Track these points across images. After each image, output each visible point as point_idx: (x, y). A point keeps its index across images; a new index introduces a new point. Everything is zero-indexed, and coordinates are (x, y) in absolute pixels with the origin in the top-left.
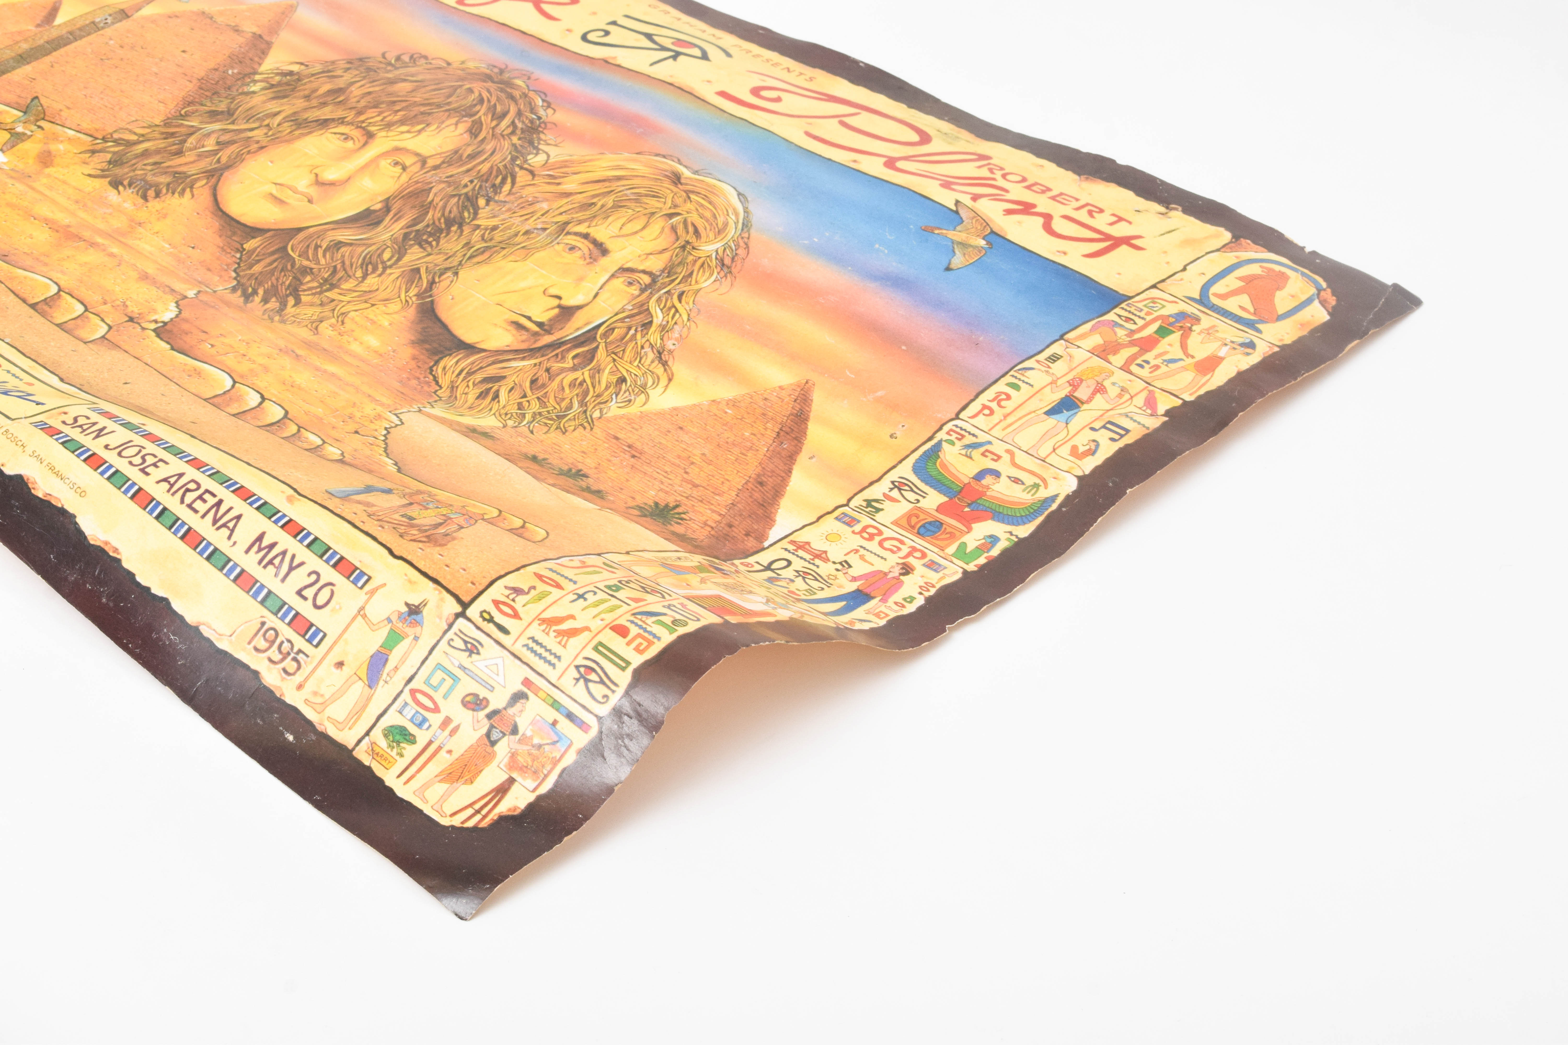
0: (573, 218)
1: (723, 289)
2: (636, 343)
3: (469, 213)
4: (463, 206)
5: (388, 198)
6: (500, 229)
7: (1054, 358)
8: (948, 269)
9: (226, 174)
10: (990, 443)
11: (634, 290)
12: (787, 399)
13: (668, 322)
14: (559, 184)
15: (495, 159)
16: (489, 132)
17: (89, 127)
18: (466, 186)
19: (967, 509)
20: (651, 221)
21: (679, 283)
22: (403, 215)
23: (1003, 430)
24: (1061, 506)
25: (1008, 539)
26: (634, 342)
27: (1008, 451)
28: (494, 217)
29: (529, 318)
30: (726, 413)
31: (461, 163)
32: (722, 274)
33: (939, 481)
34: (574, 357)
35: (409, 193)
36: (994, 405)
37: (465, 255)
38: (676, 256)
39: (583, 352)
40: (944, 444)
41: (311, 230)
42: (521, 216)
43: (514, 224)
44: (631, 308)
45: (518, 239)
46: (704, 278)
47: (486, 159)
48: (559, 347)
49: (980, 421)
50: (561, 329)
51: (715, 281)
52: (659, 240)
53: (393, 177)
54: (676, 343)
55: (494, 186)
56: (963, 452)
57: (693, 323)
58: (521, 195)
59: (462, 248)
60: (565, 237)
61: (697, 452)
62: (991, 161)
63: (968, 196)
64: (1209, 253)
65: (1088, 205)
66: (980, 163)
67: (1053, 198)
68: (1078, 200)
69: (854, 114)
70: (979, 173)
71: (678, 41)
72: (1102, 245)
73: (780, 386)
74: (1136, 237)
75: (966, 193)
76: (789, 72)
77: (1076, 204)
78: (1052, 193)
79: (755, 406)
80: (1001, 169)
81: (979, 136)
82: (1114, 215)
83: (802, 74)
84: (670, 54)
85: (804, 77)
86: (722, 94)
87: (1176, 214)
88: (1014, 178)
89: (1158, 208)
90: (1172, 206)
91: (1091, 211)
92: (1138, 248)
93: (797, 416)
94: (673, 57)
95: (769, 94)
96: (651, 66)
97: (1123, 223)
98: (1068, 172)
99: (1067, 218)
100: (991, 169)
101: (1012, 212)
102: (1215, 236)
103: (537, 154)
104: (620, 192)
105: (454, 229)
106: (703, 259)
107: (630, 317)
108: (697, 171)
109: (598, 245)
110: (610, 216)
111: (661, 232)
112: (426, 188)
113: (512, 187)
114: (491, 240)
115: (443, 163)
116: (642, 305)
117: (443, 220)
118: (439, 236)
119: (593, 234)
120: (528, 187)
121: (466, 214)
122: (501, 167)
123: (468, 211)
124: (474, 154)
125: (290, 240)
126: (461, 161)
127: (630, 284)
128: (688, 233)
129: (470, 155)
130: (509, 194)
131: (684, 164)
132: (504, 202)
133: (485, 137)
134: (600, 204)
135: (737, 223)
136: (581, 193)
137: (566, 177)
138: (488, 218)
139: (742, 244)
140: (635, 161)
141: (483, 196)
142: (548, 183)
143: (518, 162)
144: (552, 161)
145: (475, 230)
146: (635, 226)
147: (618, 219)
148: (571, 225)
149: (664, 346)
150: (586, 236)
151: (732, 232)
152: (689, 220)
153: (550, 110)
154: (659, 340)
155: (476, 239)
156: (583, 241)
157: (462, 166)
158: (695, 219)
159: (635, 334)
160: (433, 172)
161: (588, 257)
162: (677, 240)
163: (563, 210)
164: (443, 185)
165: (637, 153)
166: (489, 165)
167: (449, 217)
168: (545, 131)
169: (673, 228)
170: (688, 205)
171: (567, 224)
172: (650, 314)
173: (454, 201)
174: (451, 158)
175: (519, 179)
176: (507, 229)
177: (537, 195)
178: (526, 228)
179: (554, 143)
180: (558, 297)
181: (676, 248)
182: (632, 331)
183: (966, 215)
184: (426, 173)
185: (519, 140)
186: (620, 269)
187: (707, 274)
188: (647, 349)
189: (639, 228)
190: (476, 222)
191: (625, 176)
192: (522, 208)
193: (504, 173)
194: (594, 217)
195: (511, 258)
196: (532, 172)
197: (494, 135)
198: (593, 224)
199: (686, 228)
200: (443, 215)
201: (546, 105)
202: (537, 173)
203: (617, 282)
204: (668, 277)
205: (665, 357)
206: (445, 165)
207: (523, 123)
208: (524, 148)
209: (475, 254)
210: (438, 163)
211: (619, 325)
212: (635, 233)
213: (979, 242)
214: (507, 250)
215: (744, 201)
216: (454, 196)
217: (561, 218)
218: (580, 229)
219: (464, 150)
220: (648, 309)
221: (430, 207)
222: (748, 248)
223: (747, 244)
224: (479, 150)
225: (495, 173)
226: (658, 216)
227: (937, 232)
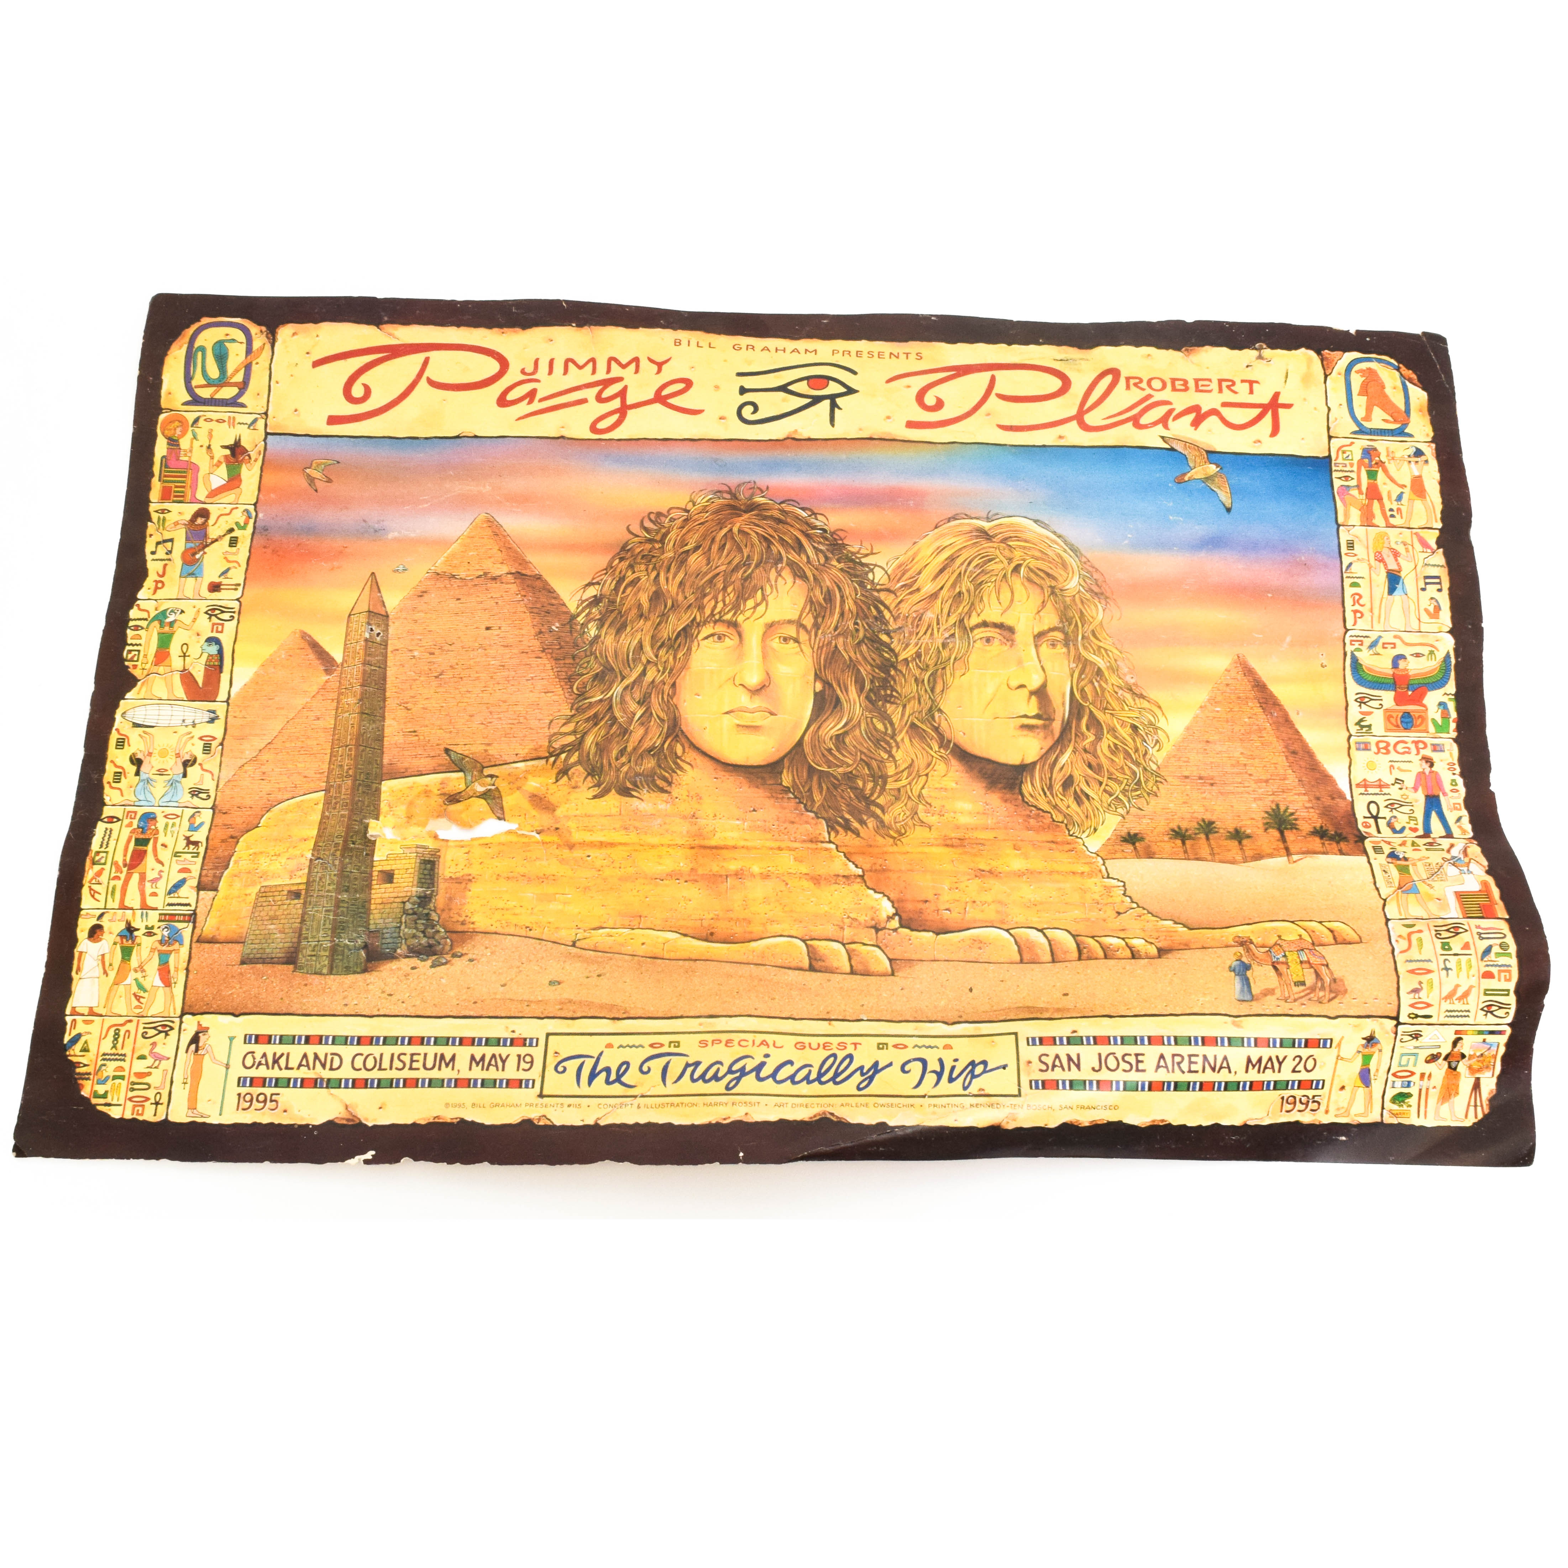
0: (960, 614)
2: (1109, 691)
3: (886, 652)
4: (876, 649)
5: (816, 674)
6: (923, 653)
7: (1351, 545)
8: (1229, 510)
9: (683, 728)
10: (1380, 637)
11: (1061, 649)
12: (1239, 677)
13: (1109, 662)
14: (918, 590)
15: (848, 593)
16: (810, 567)
17: (526, 750)
18: (857, 630)
19: (1410, 693)
20: (1010, 584)
21: (1083, 626)
22: (844, 683)
23: (1379, 622)
24: (1456, 657)
25: (1450, 699)
26: (1107, 692)
27: (1395, 637)
28: (907, 645)
29: (1026, 716)
30: (1218, 711)
31: (828, 610)
32: (1103, 602)
33: (1377, 682)
34: (1088, 729)
35: (825, 661)
36: (1357, 607)
37: (926, 691)
38: (1056, 603)
39: (1088, 721)
40: (1357, 654)
41: (806, 738)
42: (925, 633)
43: (927, 644)
44: (1074, 665)
45: (945, 654)
46: (1094, 611)
47: (842, 597)
48: (1071, 728)
49: (1361, 624)
50: (1054, 711)
51: (1104, 610)
52: (1031, 596)
53: (797, 653)
55: (876, 618)
56: (1371, 652)
57: (1126, 653)
58: (904, 615)
59: (917, 686)
60: (973, 634)
61: (1237, 754)
62: (1124, 374)
63: (1160, 426)
64: (1325, 382)
65: (1220, 381)
66: (1122, 382)
67: (1197, 390)
68: (1210, 380)
69: (993, 380)
70: (1136, 395)
71: (811, 380)
72: (1269, 417)
73: (1226, 670)
74: (1276, 395)
75: (1155, 424)
76: (898, 357)
77: (1214, 386)
78: (1191, 384)
79: (1227, 695)
80: (1141, 381)
81: (1080, 347)
82: (1243, 381)
83: (907, 354)
84: (826, 403)
85: (913, 356)
86: (911, 425)
87: (1267, 352)
88: (1157, 384)
89: (1253, 353)
90: (1257, 345)
91: (1228, 387)
92: (1288, 406)
93: (1257, 686)
94: (834, 406)
95: (930, 400)
96: (833, 425)
97: (1255, 385)
98: (1170, 351)
99: (1225, 404)
100: (1135, 385)
101: (1196, 423)
102: (1310, 361)
103: (872, 570)
104: (965, 571)
105: (893, 672)
106: (1077, 596)
107: (1082, 672)
108: (988, 518)
109: (1000, 626)
110: (982, 597)
111: (1026, 588)
112: (832, 649)
113: (891, 612)
114: (928, 666)
115: (816, 618)
116: (1079, 658)
117: (877, 671)
118: (891, 686)
119: (988, 620)
120: (901, 606)
121: (886, 655)
122: (863, 598)
123: (884, 651)
124: (827, 597)
125: (806, 758)
126: (826, 608)
127: (1053, 645)
128: (1043, 579)
129: (824, 599)
130: (895, 620)
131: (973, 516)
132: (900, 628)
133: (814, 575)
134: (964, 590)
135: (1065, 551)
136: (942, 588)
137: (916, 580)
138: (904, 649)
139: (1091, 569)
140: (942, 536)
141: (879, 632)
142: (911, 593)
143: (869, 587)
144: (889, 572)
145: (908, 665)
146: (1006, 595)
147: (989, 595)
148: (965, 621)
149: (1127, 683)
150: (985, 624)
151: (1072, 561)
152: (1032, 567)
153: (819, 517)
154: (1120, 681)
155: (917, 672)
156: (987, 629)
157: (832, 614)
158: (1033, 563)
159: (1100, 686)
160: (820, 632)
161: (1005, 641)
162: (1042, 588)
163: (946, 611)
164: (841, 640)
165: (936, 527)
166: (851, 601)
167: (877, 664)
168: (846, 542)
169: (1029, 580)
170: (1016, 553)
171: (961, 621)
172: (1091, 662)
173: (864, 648)
174: (815, 610)
175: (887, 602)
176: (927, 650)
177: (914, 608)
178: (939, 642)
179: (868, 552)
180: (1022, 686)
181: (1049, 596)
182: (1096, 684)
183: (1179, 447)
184: (816, 635)
185: (840, 563)
186: (1035, 637)
187: (1093, 607)
188: (1120, 692)
189: (1009, 594)
190: (901, 658)
191: (952, 555)
192: (917, 626)
193: (870, 602)
194: (973, 604)
195: (958, 673)
196: (888, 590)
197: (816, 569)
198: (979, 611)
199: (1037, 575)
200: (871, 665)
201: (810, 513)
202: (892, 589)
203: (1044, 648)
204: (1070, 624)
205: (1137, 691)
206: (820, 620)
207: (820, 543)
208: (854, 569)
209: (931, 685)
210: (813, 621)
211: (1082, 683)
212: (1012, 601)
213: (1213, 469)
214: (947, 668)
215: (1045, 526)
216: (859, 644)
217: (953, 619)
218: (974, 620)
219: (815, 596)
220: (1086, 660)
221: (855, 665)
222: (1097, 570)
223: (1093, 567)
224: (824, 590)
225: (863, 606)
226: (1009, 576)
227: (1186, 478)
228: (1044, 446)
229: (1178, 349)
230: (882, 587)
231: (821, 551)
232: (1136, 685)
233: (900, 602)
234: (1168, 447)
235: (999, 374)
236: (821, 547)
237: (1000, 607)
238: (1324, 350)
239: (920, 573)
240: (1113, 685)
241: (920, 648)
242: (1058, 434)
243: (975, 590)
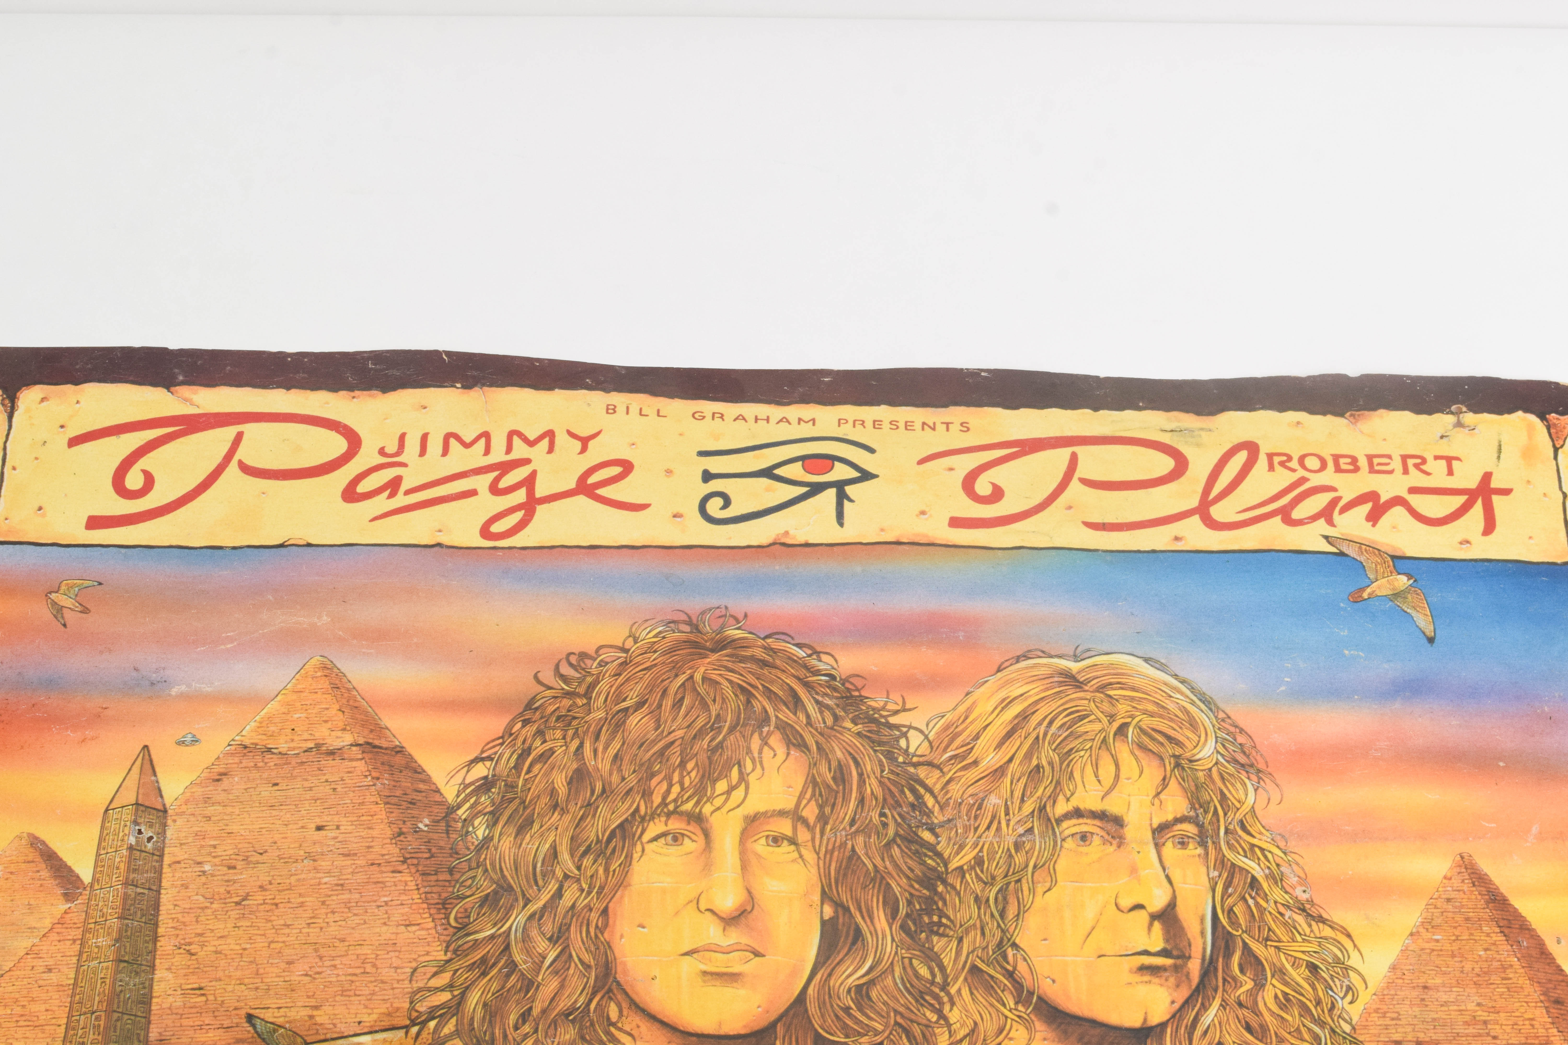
0: (1040, 798)
1: (1276, 796)
2: (1270, 913)
3: (930, 858)
4: (914, 854)
5: (823, 892)
6: (986, 858)
8: (1431, 640)
9: (620, 977)
12: (1465, 888)
13: (1269, 868)
14: (975, 763)
15: (869, 768)
16: (811, 732)
17: (375, 1017)
18: (885, 825)
20: (1113, 752)
21: (1225, 814)
26: (1268, 914)
28: (961, 847)
29: (1146, 953)
30: (1437, 941)
31: (840, 796)
32: (1254, 777)
34: (1242, 970)
35: (838, 872)
37: (992, 915)
38: (1184, 780)
39: (1241, 958)
41: (810, 991)
42: (988, 828)
43: (992, 843)
44: (1216, 873)
45: (1019, 859)
46: (1241, 792)
47: (861, 775)
48: (1216, 969)
50: (1190, 945)
51: (1256, 790)
53: (794, 861)
54: (1304, 888)
55: (913, 806)
57: (1293, 855)
58: (955, 801)
59: (979, 908)
60: (1061, 829)
61: (1471, 1006)
62: (1264, 449)
63: (1322, 521)
64: (1556, 458)
65: (1404, 458)
66: (1262, 461)
67: (1372, 470)
68: (1389, 457)
69: (1074, 458)
70: (1283, 478)
71: (807, 461)
72: (1478, 508)
73: (1445, 877)
74: (1487, 477)
75: (1314, 518)
76: (934, 429)
77: (1396, 464)
78: (1363, 462)
79: (1450, 915)
80: (1290, 458)
81: (1198, 413)
82: (1437, 458)
83: (947, 424)
84: (832, 492)
85: (955, 428)
86: (956, 523)
87: (1469, 418)
88: (1313, 463)
89: (1448, 420)
90: (1454, 408)
91: (1416, 466)
92: (1506, 492)
93: (1494, 901)
94: (842, 497)
95: (983, 487)
96: (841, 524)
97: (1455, 463)
98: (1329, 418)
99: (1413, 490)
100: (1282, 464)
101: (1374, 517)
102: (1531, 429)
103: (905, 735)
104: (1045, 734)
105: (940, 888)
106: (1214, 770)
107: (1228, 884)
108: (1075, 656)
109: (1101, 816)
110: (1072, 772)
111: (1137, 759)
112: (847, 854)
113: (935, 797)
114: (993, 878)
115: (821, 807)
116: (1223, 862)
117: (917, 886)
118: (938, 908)
119: (1082, 807)
120: (951, 787)
121: (929, 862)
122: (892, 777)
123: (926, 855)
124: (838, 774)
125: (810, 1022)
126: (837, 792)
127: (1183, 844)
128: (1162, 744)
129: (834, 778)
130: (942, 808)
131: (1053, 653)
132: (949, 821)
133: (817, 743)
134: (1044, 762)
135: (1193, 703)
136: (1011, 760)
137: (972, 748)
138: (957, 853)
139: (1232, 729)
140: (1009, 682)
141: (918, 827)
142: (964, 768)
143: (901, 759)
144: (931, 736)
145: (963, 877)
146: (1107, 770)
147: (1083, 771)
148: (1048, 809)
149: (1296, 899)
150: (1078, 813)
151: (1204, 718)
152: (1144, 727)
153: (824, 657)
154: (1286, 896)
155: (978, 887)
156: (1081, 821)
157: (846, 800)
158: (1147, 722)
159: (1257, 904)
160: (829, 827)
161: (1109, 838)
162: (1162, 759)
163: (1018, 794)
164: (860, 839)
165: (999, 670)
166: (874, 781)
167: (917, 876)
168: (864, 693)
169: (1142, 747)
170: (1120, 706)
171: (1042, 809)
172: (1241, 869)
173: (896, 851)
174: (821, 795)
175: (929, 782)
176: (992, 853)
177: (971, 790)
178: (1010, 841)
179: (899, 708)
180: (1139, 907)
181: (1172, 771)
182: (1251, 902)
183: (1351, 551)
184: (822, 833)
185: (856, 724)
186: (1154, 832)
187: (1239, 785)
188: (1288, 914)
189: (1112, 768)
190: (953, 865)
191: (1024, 711)
192: (976, 817)
193: (904, 782)
194: (1058, 783)
195: (1040, 889)
196: (930, 764)
197: (821, 734)
198: (1068, 794)
199: (1153, 739)
200: (908, 878)
201: (809, 652)
202: (935, 762)
203: (1169, 850)
204: (1206, 812)
205: (1314, 911)
206: (827, 810)
207: (826, 695)
208: (878, 732)
209: (1000, 907)
210: (817, 811)
211: (1230, 901)
212: (1117, 777)
213: (1402, 581)
214: (1024, 881)
215: (1162, 667)
216: (888, 845)
217: (1029, 806)
218: (1061, 807)
219: (819, 774)
220: (1233, 865)
221: (883, 878)
222: (1242, 731)
223: (1236, 727)
224: (834, 764)
225: (892, 788)
226: (1111, 741)
227: (1365, 595)
228: (1154, 551)
229: (1341, 414)
230: (921, 759)
231: (828, 707)
232: (1311, 902)
233: (948, 782)
234: (1334, 550)
235: (1082, 451)
236: (828, 701)
237: (1100, 788)
238: (1550, 413)
239: (977, 737)
240: (1276, 902)
241: (981, 851)
242: (1173, 535)
243: (1061, 764)
